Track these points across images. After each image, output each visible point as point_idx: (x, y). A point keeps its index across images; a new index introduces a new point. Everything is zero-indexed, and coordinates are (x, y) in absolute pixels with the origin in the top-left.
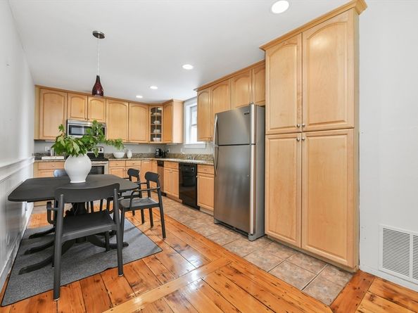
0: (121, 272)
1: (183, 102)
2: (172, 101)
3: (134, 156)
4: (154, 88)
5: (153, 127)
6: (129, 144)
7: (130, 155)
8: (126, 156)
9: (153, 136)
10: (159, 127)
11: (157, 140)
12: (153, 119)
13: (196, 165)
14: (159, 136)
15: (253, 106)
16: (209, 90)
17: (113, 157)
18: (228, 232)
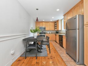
0: (37, 58)
1: (62, 20)
2: (58, 20)
3: (51, 33)
4: (53, 18)
5: (55, 27)
6: (50, 31)
7: (50, 33)
8: (49, 33)
9: (55, 29)
10: (56, 26)
11: (56, 29)
12: (55, 25)
13: (62, 36)
14: (56, 28)
15: (77, 15)
16: (67, 15)
17: (47, 33)
18: (69, 57)
